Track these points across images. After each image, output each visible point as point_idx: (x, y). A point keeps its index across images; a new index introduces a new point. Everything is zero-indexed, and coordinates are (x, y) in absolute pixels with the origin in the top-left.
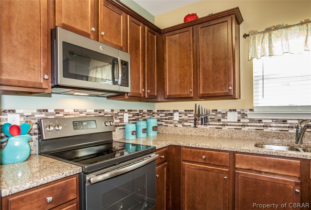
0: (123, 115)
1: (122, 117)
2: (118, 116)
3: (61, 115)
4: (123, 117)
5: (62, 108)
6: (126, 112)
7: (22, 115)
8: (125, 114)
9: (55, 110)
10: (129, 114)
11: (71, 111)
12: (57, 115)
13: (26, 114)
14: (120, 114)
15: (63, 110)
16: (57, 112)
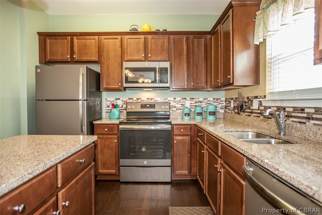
0: (185, 102)
1: (183, 103)
2: (180, 102)
3: (139, 101)
4: (185, 104)
5: (140, 98)
6: (188, 100)
7: (122, 101)
8: (186, 101)
9: (137, 99)
10: (191, 101)
11: (145, 99)
12: (138, 101)
13: (124, 100)
14: (181, 101)
15: (140, 99)
16: (138, 99)
